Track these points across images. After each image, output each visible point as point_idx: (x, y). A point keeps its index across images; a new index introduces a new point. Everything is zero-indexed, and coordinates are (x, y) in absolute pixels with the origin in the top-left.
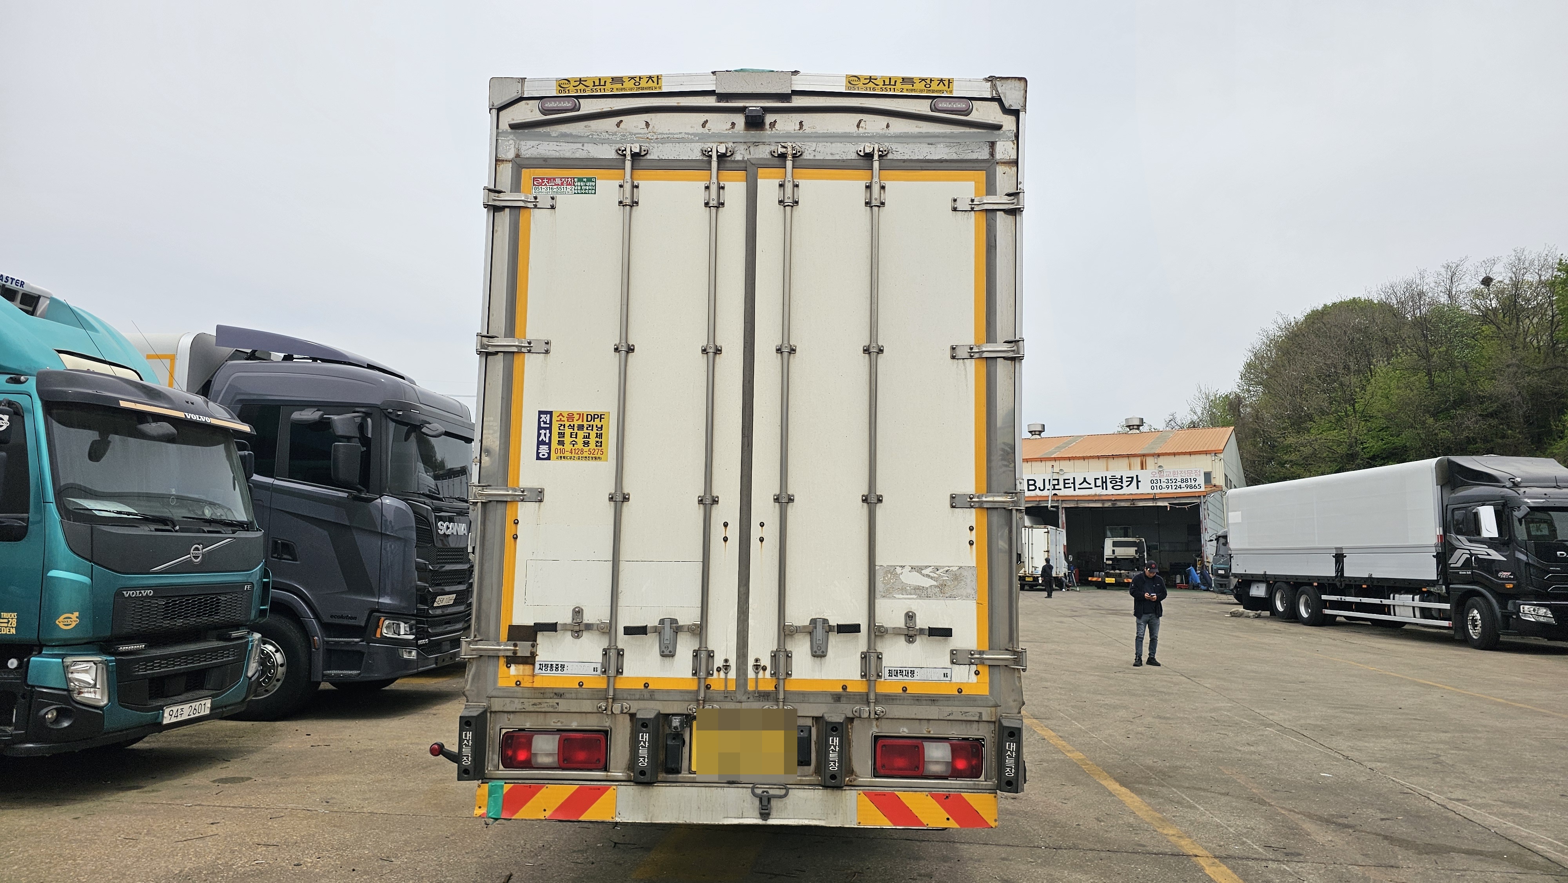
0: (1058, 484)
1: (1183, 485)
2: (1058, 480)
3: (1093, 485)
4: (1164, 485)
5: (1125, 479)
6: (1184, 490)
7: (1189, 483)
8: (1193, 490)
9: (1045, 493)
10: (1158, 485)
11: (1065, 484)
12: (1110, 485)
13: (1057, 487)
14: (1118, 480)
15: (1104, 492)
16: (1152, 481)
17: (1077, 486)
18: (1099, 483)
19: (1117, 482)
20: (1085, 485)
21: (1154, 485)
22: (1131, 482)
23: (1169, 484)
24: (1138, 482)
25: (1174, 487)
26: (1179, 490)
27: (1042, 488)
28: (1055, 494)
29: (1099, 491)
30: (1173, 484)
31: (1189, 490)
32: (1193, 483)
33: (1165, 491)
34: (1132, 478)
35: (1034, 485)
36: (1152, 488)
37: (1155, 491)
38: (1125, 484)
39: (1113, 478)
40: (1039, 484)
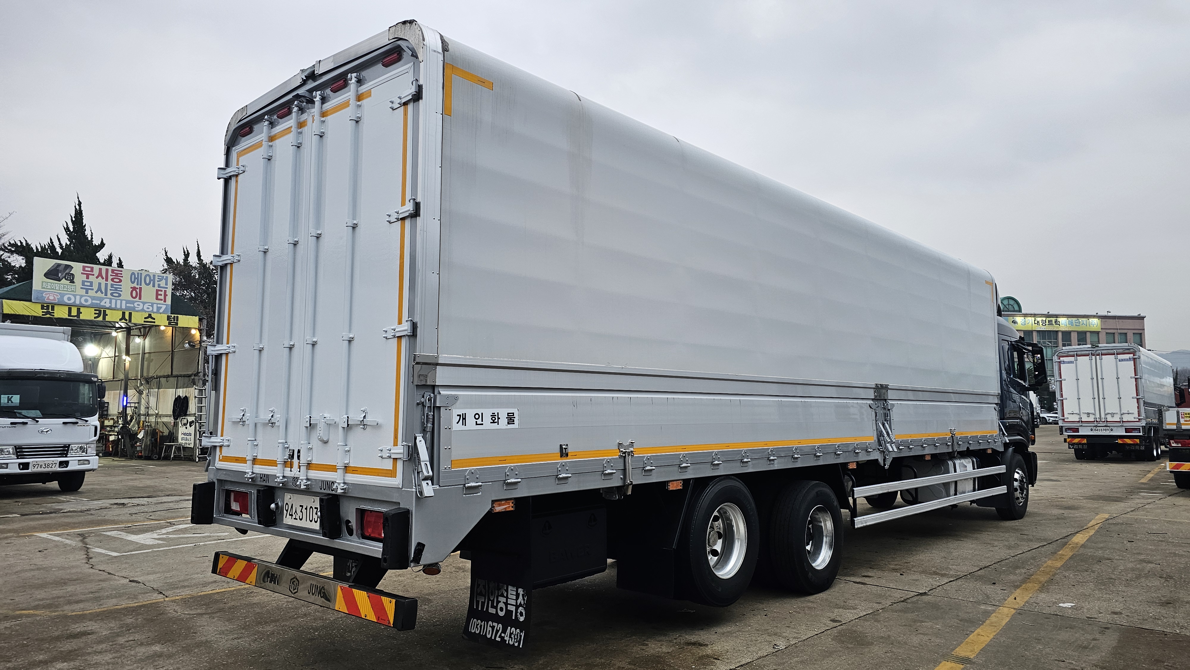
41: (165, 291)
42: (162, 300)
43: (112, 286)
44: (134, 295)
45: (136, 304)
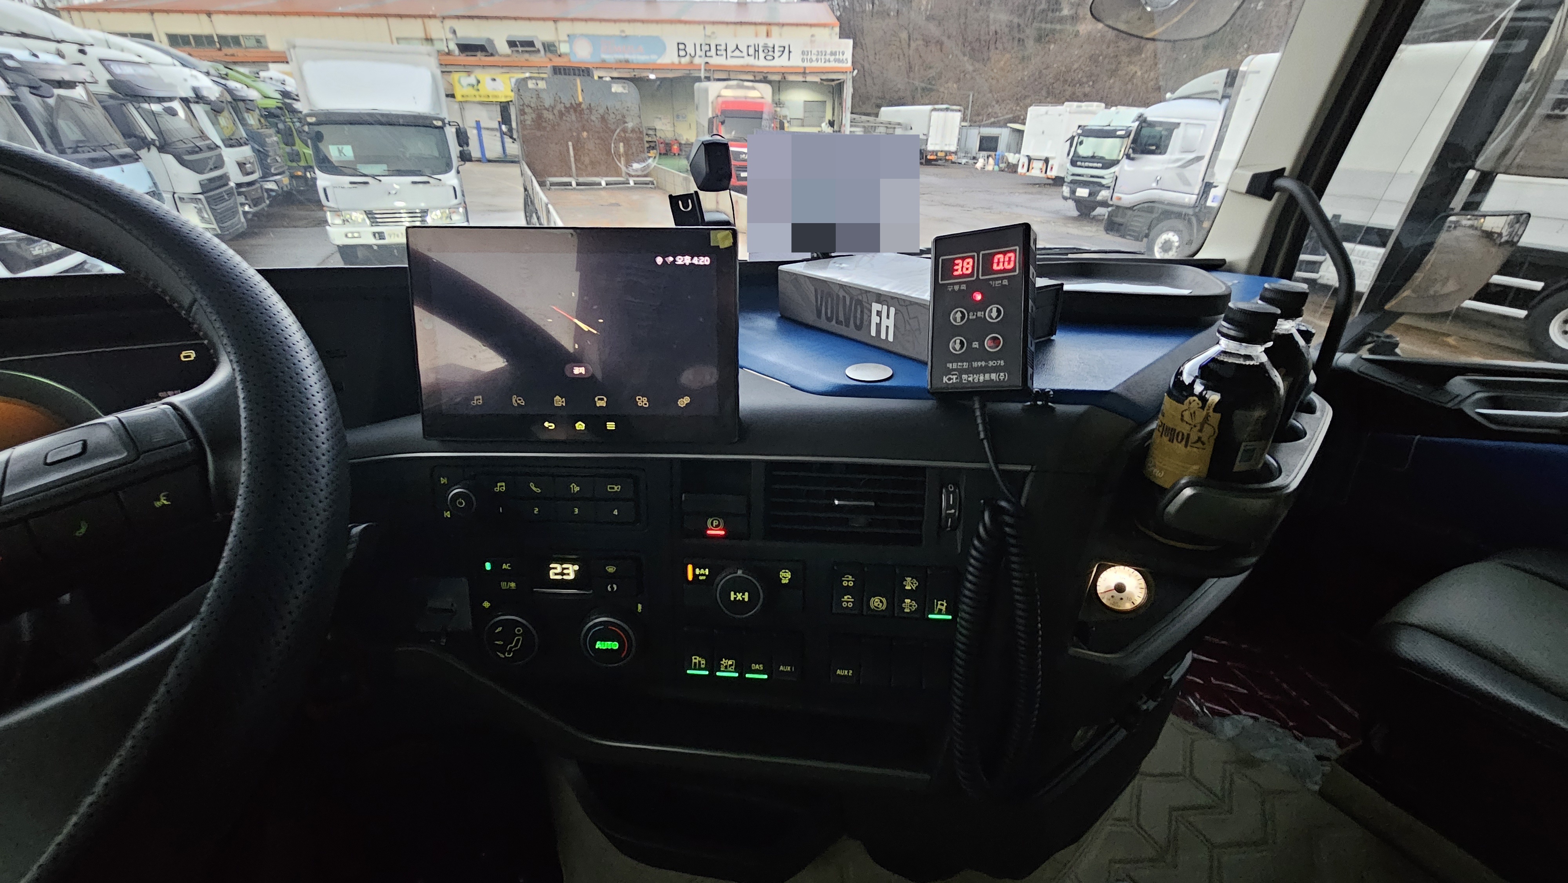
0: (710, 50)
1: (832, 58)
2: (710, 45)
3: (745, 54)
4: (814, 58)
5: (776, 49)
6: (833, 64)
7: (837, 57)
8: (840, 65)
9: (697, 61)
10: (809, 57)
11: (717, 50)
12: (762, 55)
13: (708, 54)
14: (770, 49)
15: (756, 63)
16: (803, 53)
17: (729, 54)
18: (751, 51)
19: (769, 51)
20: (737, 53)
21: (805, 57)
22: (783, 51)
23: (819, 57)
24: (790, 52)
25: (823, 61)
26: (827, 65)
27: (693, 54)
28: (707, 63)
29: (751, 61)
30: (823, 57)
31: (837, 65)
32: (841, 57)
33: (814, 64)
34: (784, 47)
35: (685, 50)
36: (803, 60)
37: (806, 64)
38: (777, 54)
39: (766, 47)
40: (690, 50)
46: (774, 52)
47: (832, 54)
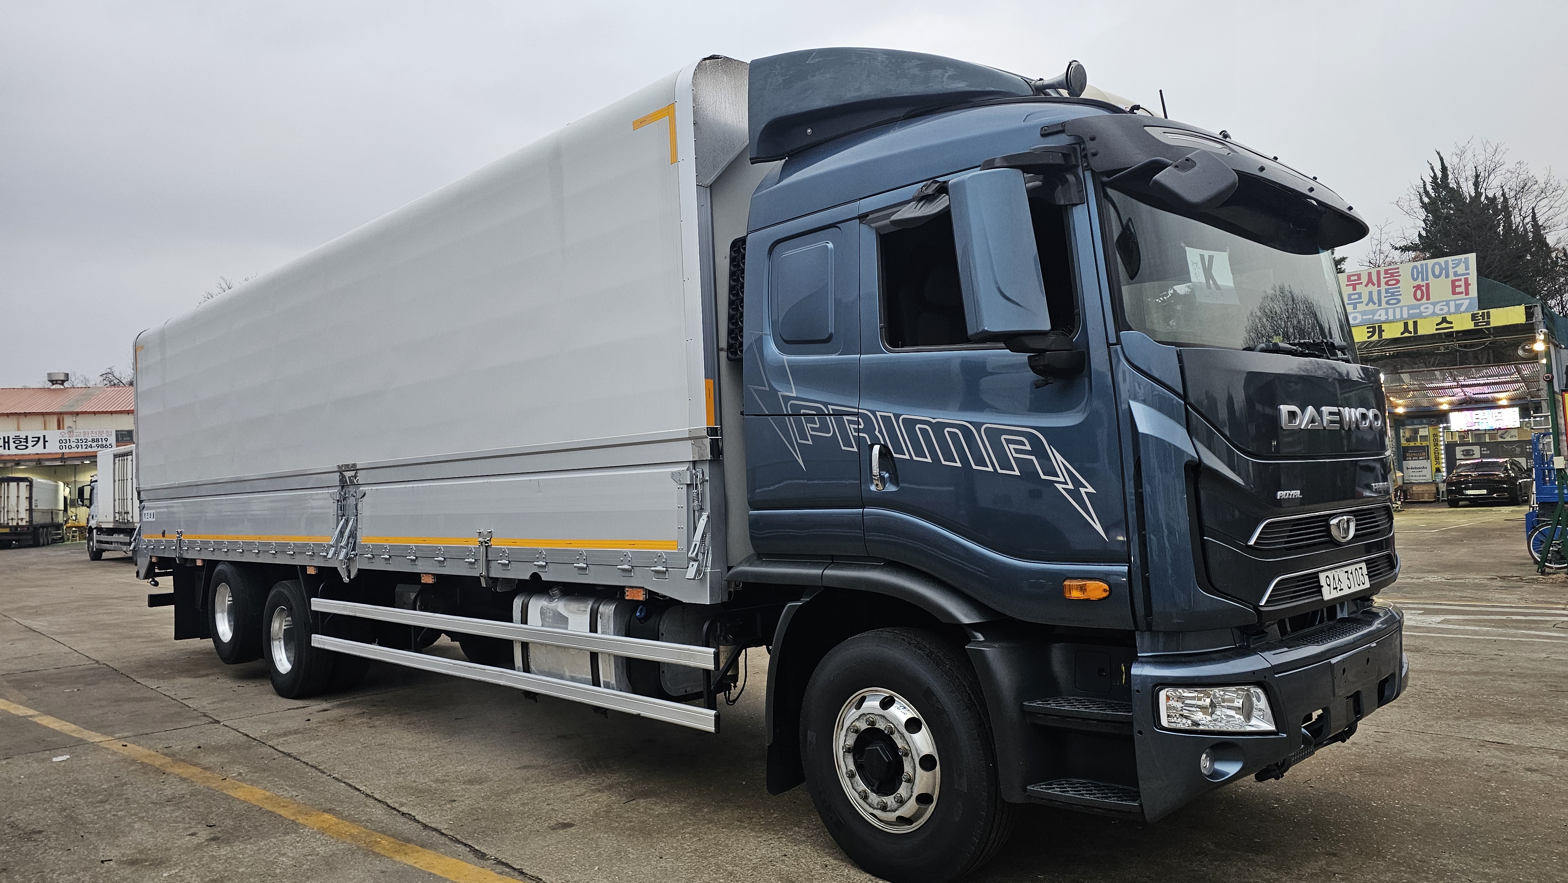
1: (94, 444)
4: (73, 445)
5: (30, 439)
6: (95, 449)
7: (100, 443)
10: (67, 445)
12: (12, 445)
16: (61, 441)
18: (1, 443)
19: (21, 441)
21: (63, 444)
22: (38, 442)
23: (79, 444)
24: (45, 441)
25: (84, 447)
26: (89, 450)
30: (83, 444)
31: (100, 449)
32: (104, 443)
33: (74, 450)
34: (39, 438)
36: (60, 448)
37: (64, 450)
38: (30, 444)
39: (17, 438)
41: (1466, 280)
42: (1462, 293)
43: (1387, 291)
44: (1419, 296)
45: (1422, 309)
46: (27, 442)
47: (93, 441)
